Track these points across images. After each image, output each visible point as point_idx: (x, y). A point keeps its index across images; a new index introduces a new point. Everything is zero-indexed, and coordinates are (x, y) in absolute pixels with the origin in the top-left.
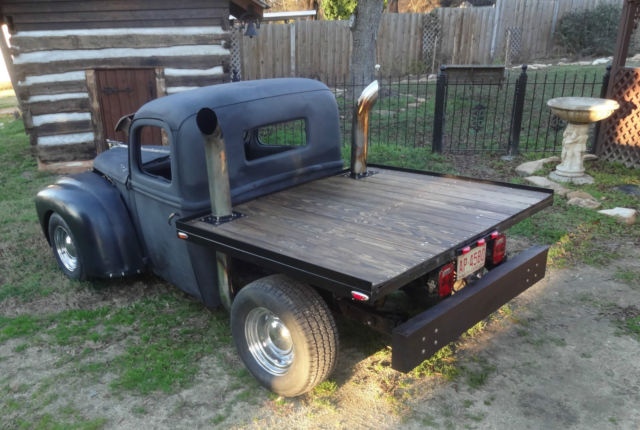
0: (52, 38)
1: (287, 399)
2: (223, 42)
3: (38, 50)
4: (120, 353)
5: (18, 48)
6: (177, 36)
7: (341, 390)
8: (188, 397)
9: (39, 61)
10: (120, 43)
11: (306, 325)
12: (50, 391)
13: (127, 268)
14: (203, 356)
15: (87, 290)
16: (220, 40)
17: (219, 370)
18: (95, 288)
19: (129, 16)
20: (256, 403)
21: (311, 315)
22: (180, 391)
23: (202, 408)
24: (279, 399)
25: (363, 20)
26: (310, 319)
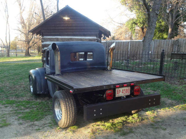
0: (52, 38)
1: (61, 128)
2: (96, 41)
3: (48, 41)
4: (28, 111)
5: (43, 40)
6: (84, 39)
7: (79, 129)
8: (36, 123)
9: (48, 44)
10: (68, 40)
11: (65, 103)
12: (4, 116)
13: (43, 92)
14: (48, 115)
15: (33, 97)
16: (95, 40)
17: (50, 119)
18: (36, 97)
19: (71, 33)
20: (52, 128)
21: (67, 101)
22: (35, 121)
23: (37, 126)
24: (59, 128)
25: (146, 39)
26: (67, 102)
